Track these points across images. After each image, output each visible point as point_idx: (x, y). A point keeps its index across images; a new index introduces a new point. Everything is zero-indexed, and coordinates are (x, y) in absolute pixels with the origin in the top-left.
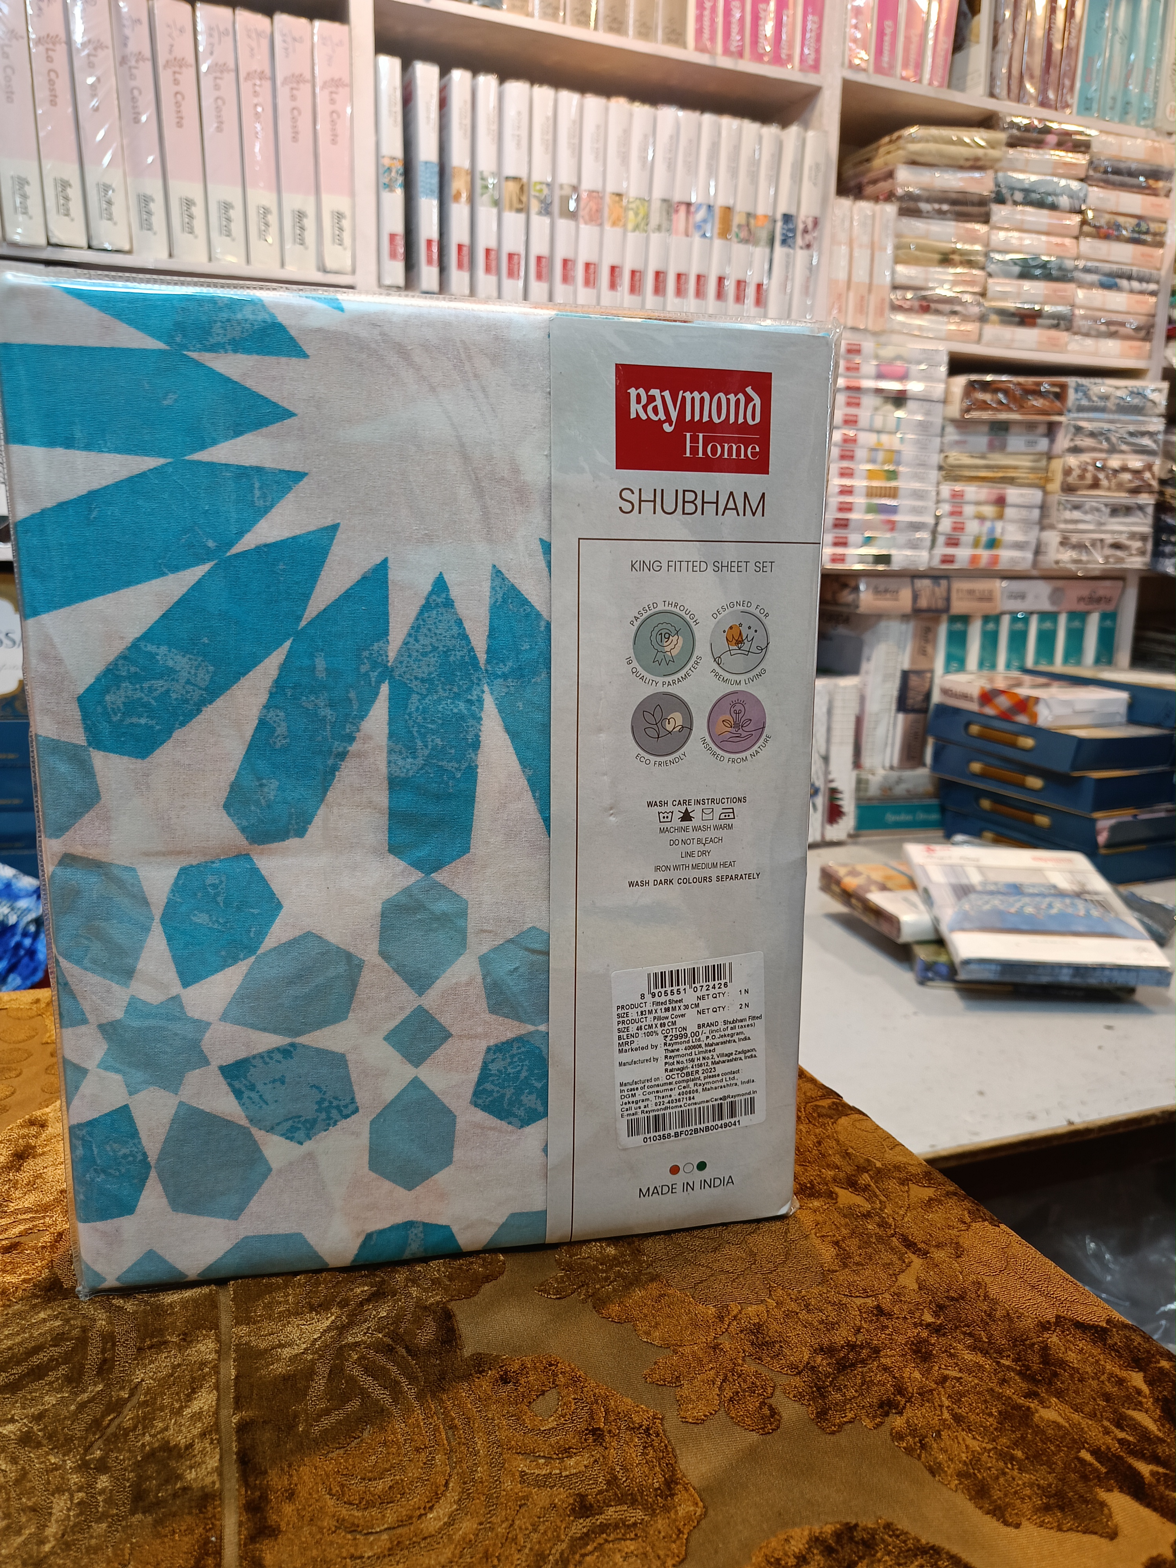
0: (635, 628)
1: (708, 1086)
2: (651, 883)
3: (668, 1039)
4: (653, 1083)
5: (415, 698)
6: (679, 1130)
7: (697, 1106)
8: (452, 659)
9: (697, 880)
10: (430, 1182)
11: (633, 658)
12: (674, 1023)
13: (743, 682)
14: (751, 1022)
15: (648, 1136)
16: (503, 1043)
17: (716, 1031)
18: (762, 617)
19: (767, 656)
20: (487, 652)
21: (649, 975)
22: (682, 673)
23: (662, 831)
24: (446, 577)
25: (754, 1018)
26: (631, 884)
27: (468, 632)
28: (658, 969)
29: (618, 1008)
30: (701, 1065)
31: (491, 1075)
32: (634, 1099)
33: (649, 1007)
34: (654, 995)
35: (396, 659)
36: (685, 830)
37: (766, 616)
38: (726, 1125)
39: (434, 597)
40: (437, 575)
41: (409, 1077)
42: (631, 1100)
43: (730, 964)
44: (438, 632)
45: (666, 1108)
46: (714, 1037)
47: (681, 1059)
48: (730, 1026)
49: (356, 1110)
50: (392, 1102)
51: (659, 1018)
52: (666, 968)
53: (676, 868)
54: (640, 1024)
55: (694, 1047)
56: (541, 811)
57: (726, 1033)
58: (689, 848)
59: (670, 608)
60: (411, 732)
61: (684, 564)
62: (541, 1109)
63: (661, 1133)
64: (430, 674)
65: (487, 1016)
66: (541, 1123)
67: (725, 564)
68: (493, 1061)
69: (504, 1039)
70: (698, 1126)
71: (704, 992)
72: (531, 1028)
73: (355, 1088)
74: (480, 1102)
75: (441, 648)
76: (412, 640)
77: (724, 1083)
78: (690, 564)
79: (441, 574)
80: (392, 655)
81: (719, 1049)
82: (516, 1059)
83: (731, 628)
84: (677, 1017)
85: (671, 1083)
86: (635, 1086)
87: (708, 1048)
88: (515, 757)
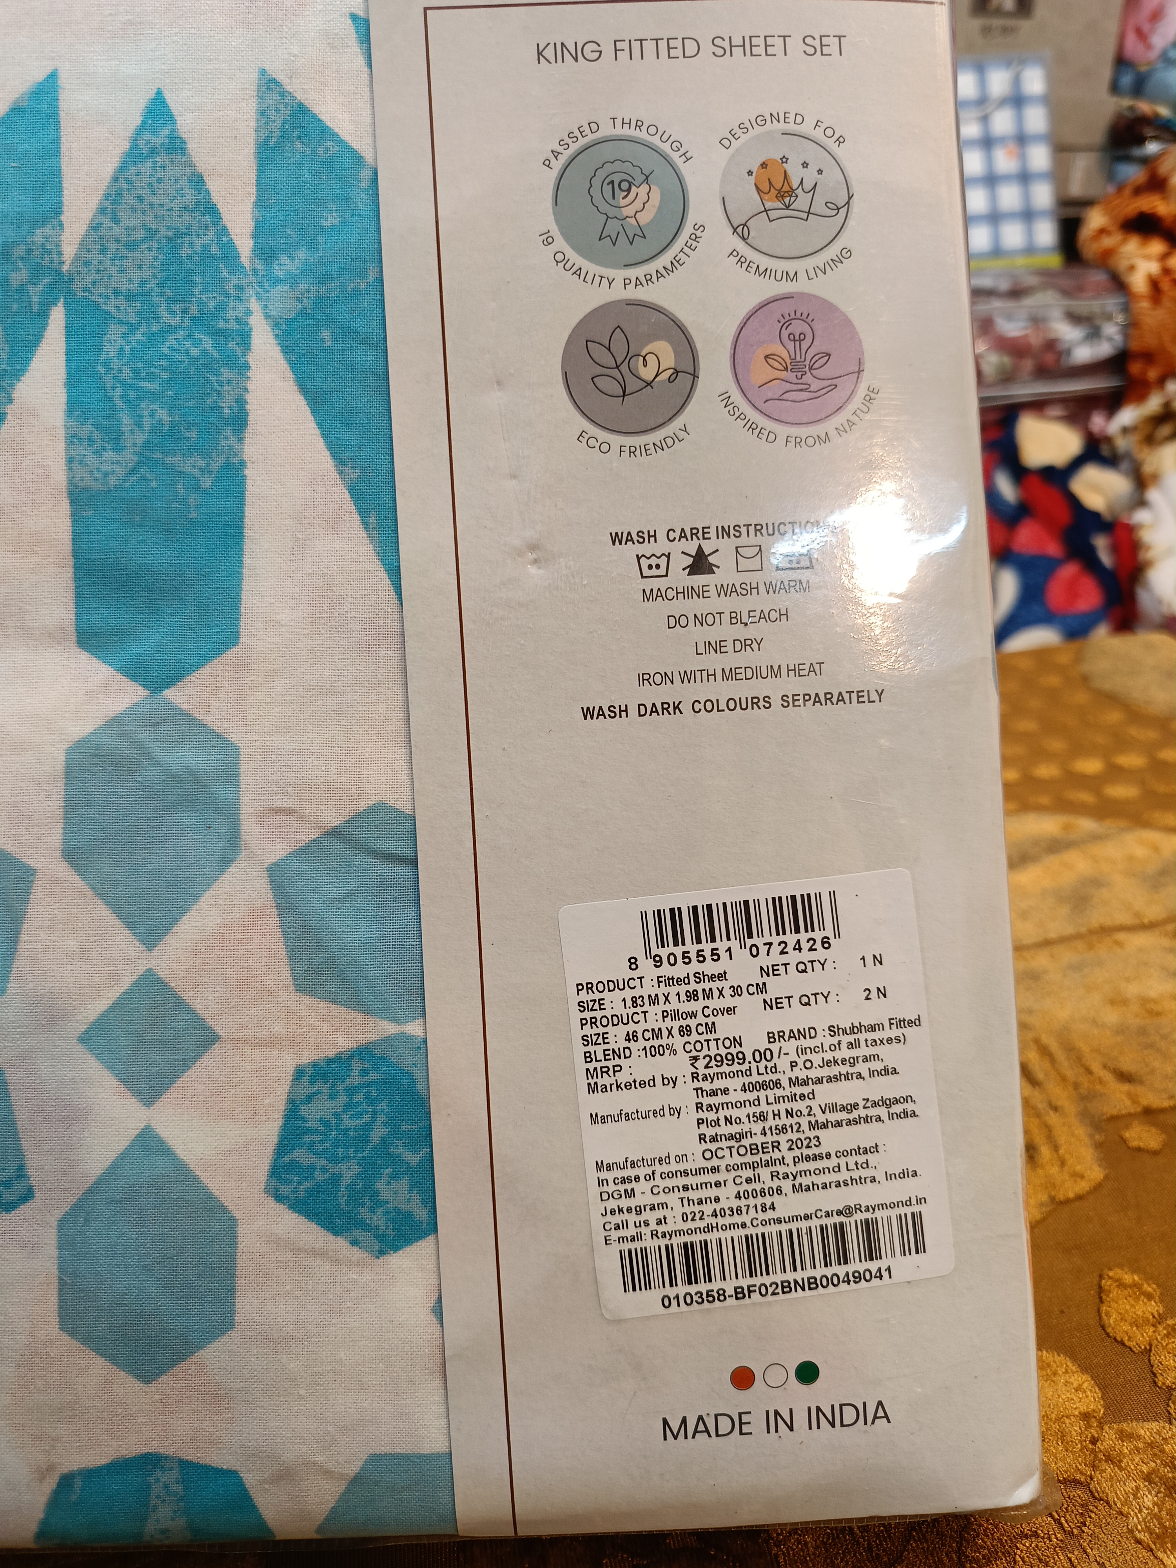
0: (554, 174)
1: (806, 1181)
2: (633, 711)
3: (700, 1064)
4: (674, 1167)
5: (114, 332)
6: (744, 1282)
7: (784, 1228)
8: (185, 251)
9: (734, 704)
10: (190, 1365)
11: (555, 231)
12: (711, 1028)
13: (802, 276)
14: (895, 1032)
15: (671, 1292)
16: (330, 1061)
17: (814, 1050)
18: (830, 144)
19: (851, 223)
20: (255, 235)
21: (644, 915)
22: (665, 260)
23: (648, 595)
24: (171, 99)
25: (902, 1023)
26: (587, 713)
27: (215, 198)
28: (665, 903)
29: (579, 987)
30: (783, 1130)
31: (308, 1131)
32: (632, 1203)
33: (649, 989)
34: (658, 963)
35: (77, 258)
36: (701, 593)
37: (840, 140)
38: (858, 1277)
39: (147, 136)
40: (152, 94)
41: (133, 1128)
42: (625, 1203)
43: (832, 895)
44: (156, 200)
45: (709, 1228)
46: (808, 1065)
47: (734, 1113)
48: (846, 1039)
49: (28, 1195)
50: (99, 1181)
51: (676, 1015)
52: (684, 900)
53: (687, 677)
54: (631, 1027)
55: (763, 1086)
56: (382, 556)
57: (838, 1055)
58: (713, 634)
59: (627, 132)
60: (111, 399)
61: (649, 46)
62: (421, 1214)
63: (703, 1287)
64: (143, 283)
65: (290, 998)
66: (425, 1246)
67: (737, 41)
68: (309, 1098)
69: (331, 1053)
70: (790, 1276)
71: (776, 958)
72: (390, 1028)
73: (25, 1144)
74: (285, 1190)
75: (163, 232)
76: (107, 222)
77: (844, 1175)
78: (663, 45)
79: (159, 93)
80: (69, 251)
81: (826, 1094)
82: (359, 1097)
83: (764, 165)
84: (716, 1012)
85: (715, 1170)
86: (630, 1172)
87: (798, 1090)
88: (320, 444)
